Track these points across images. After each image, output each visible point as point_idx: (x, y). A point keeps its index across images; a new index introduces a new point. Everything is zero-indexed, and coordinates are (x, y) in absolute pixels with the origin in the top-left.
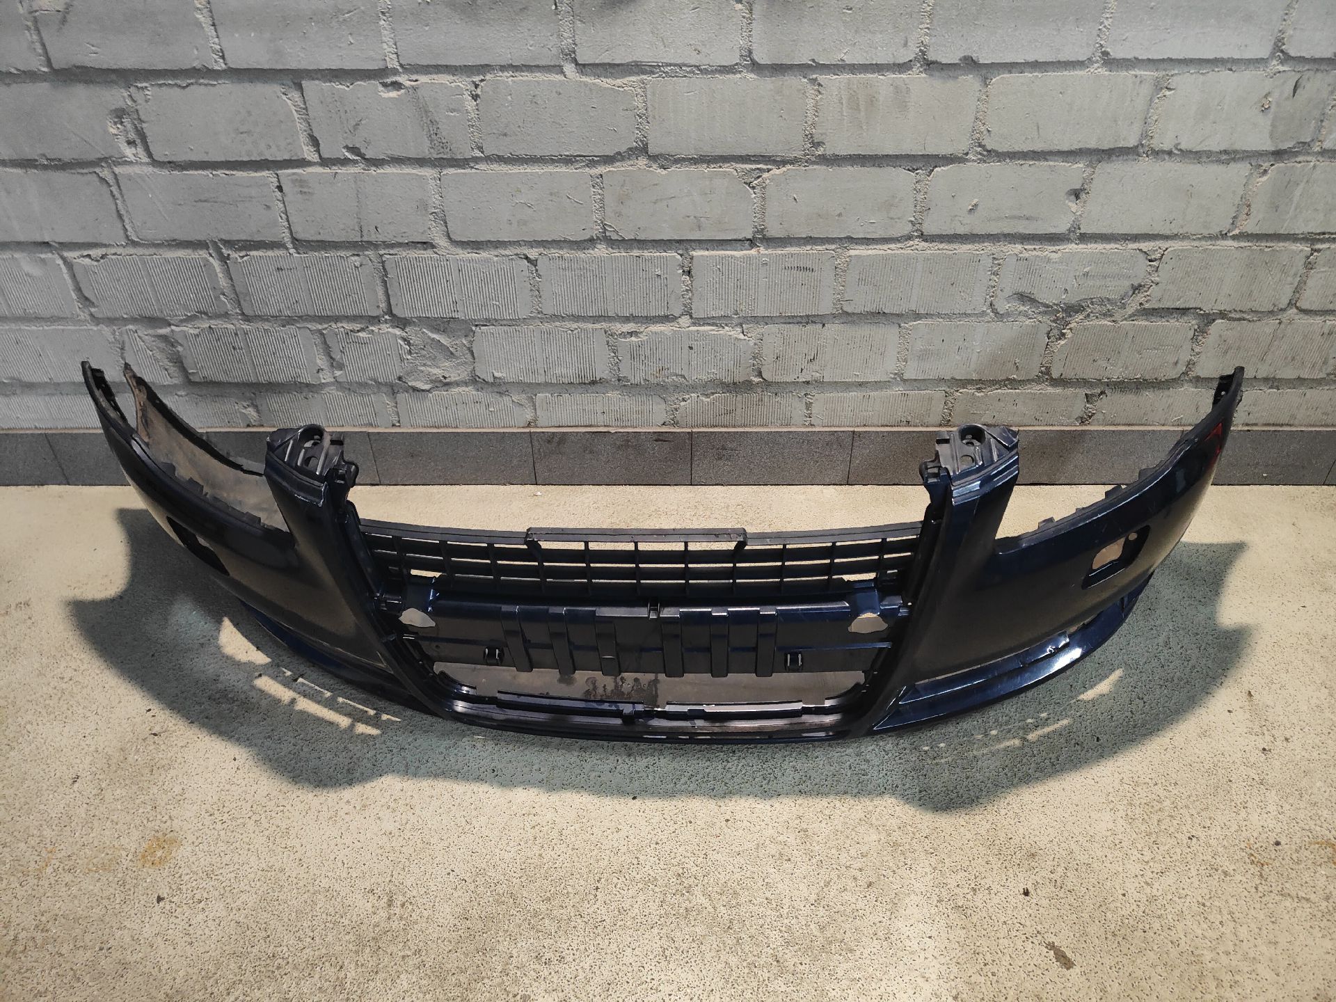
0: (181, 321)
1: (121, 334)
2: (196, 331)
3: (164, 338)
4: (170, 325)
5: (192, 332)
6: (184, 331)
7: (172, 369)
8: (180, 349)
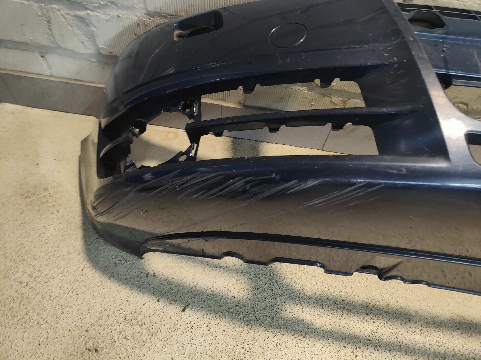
0: (96, 8)
1: (47, 10)
2: (107, 18)
3: (81, 19)
4: (86, 9)
5: (104, 17)
6: (97, 16)
7: (87, 43)
8: (94, 29)
